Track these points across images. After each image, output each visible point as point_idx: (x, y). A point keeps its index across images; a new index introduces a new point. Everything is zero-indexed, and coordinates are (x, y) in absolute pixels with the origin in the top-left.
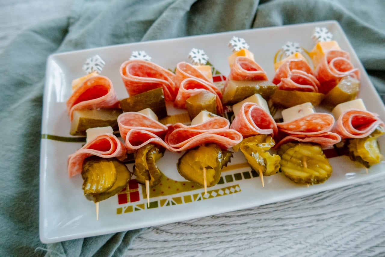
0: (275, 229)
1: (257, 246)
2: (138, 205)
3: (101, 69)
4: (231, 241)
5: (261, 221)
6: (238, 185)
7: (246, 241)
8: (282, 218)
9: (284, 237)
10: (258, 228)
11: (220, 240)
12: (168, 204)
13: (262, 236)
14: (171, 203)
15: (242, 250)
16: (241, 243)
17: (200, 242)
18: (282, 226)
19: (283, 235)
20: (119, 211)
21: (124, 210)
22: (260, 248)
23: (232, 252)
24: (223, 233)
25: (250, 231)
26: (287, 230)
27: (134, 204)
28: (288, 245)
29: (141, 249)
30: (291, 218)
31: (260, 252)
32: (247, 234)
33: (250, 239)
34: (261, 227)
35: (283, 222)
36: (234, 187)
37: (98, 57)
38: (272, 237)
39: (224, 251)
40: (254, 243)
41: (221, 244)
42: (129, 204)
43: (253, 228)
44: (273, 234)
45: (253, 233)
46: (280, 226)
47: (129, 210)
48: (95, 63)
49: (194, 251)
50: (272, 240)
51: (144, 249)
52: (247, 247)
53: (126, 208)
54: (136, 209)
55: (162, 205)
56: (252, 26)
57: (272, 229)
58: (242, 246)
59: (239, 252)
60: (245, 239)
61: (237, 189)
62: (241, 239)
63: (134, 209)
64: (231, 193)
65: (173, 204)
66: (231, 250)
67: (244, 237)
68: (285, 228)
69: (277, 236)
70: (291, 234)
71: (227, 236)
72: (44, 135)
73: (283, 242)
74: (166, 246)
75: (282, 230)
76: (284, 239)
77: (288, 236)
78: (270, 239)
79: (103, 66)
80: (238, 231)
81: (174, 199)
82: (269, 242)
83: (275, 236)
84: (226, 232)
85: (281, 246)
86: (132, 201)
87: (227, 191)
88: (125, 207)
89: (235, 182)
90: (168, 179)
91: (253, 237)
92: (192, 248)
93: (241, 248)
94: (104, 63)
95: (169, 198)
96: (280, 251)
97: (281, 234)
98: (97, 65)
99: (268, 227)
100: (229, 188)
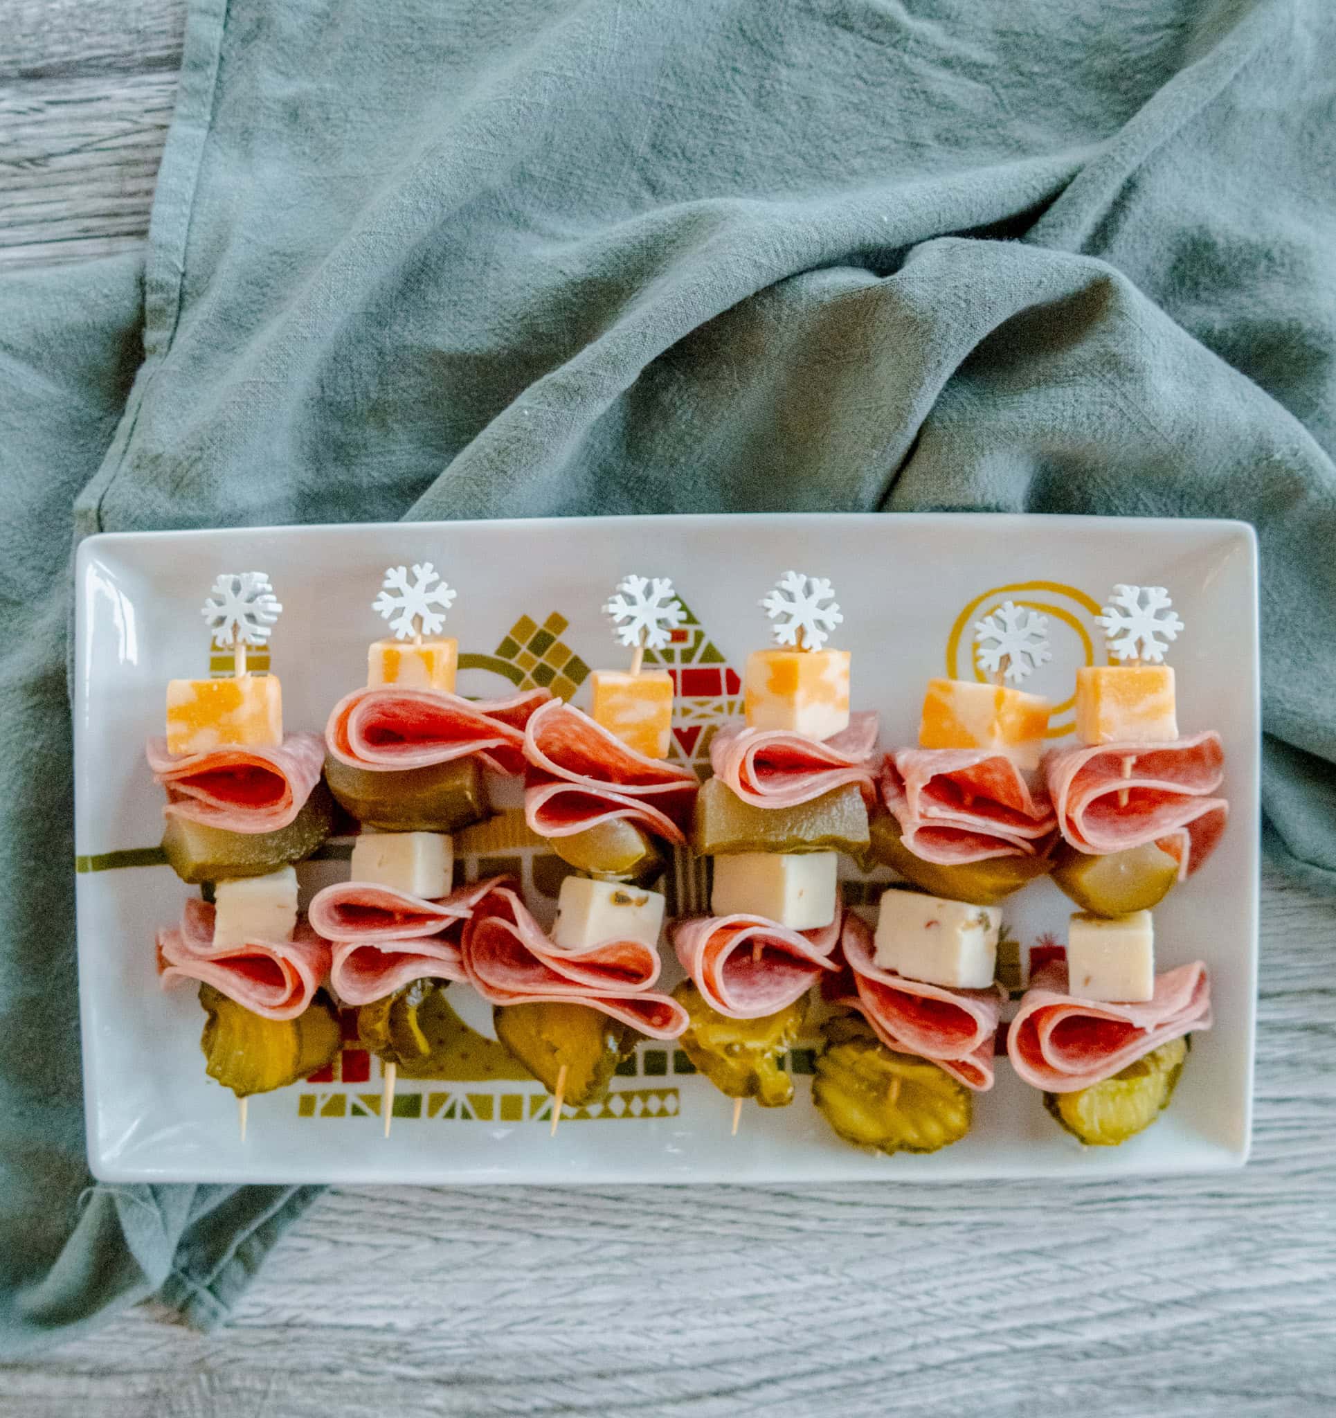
0: (766, 1220)
2: (364, 1098)
4: (624, 1227)
8: (796, 1194)
9: (784, 1248)
10: (713, 1206)
11: (592, 1218)
12: (450, 1114)
13: (719, 1230)
14: (458, 1112)
15: (650, 1255)
16: (652, 1238)
17: (534, 1210)
18: (790, 1216)
19: (780, 1241)
21: (320, 1105)
22: (704, 1262)
23: (619, 1254)
25: (688, 1211)
26: (797, 1230)
27: (353, 1092)
28: (786, 1271)
29: (364, 1197)
30: (823, 1201)
32: (676, 1217)
34: (725, 1207)
35: (793, 1207)
36: (662, 1094)
38: (749, 1239)
39: (598, 1248)
40: (691, 1245)
41: (593, 1229)
42: (336, 1087)
43: (700, 1204)
44: (754, 1232)
45: (695, 1217)
46: (783, 1215)
47: (335, 1107)
49: (512, 1230)
50: (744, 1249)
51: (373, 1200)
52: (667, 1250)
53: (328, 1099)
54: (357, 1111)
55: (432, 1112)
57: (756, 1218)
58: (652, 1245)
59: (640, 1260)
60: (666, 1230)
61: (670, 1103)
62: (653, 1228)
63: (348, 1109)
64: (646, 1113)
65: (466, 1115)
66: (618, 1250)
67: (666, 1223)
68: (796, 1223)
69: (764, 1240)
70: (807, 1244)
71: (617, 1211)
73: (777, 1260)
74: (435, 1203)
75: (781, 1227)
76: (781, 1253)
77: (795, 1247)
78: (739, 1245)
80: (650, 1203)
81: (473, 1098)
82: (736, 1252)
83: (756, 1239)
84: (617, 1199)
85: (769, 1268)
87: (637, 1105)
88: (324, 1096)
89: (671, 1079)
90: (464, 1029)
91: (692, 1228)
92: (510, 1223)
93: (648, 1249)
95: (459, 1091)
97: (778, 1236)
99: (744, 1209)
100: (645, 1095)
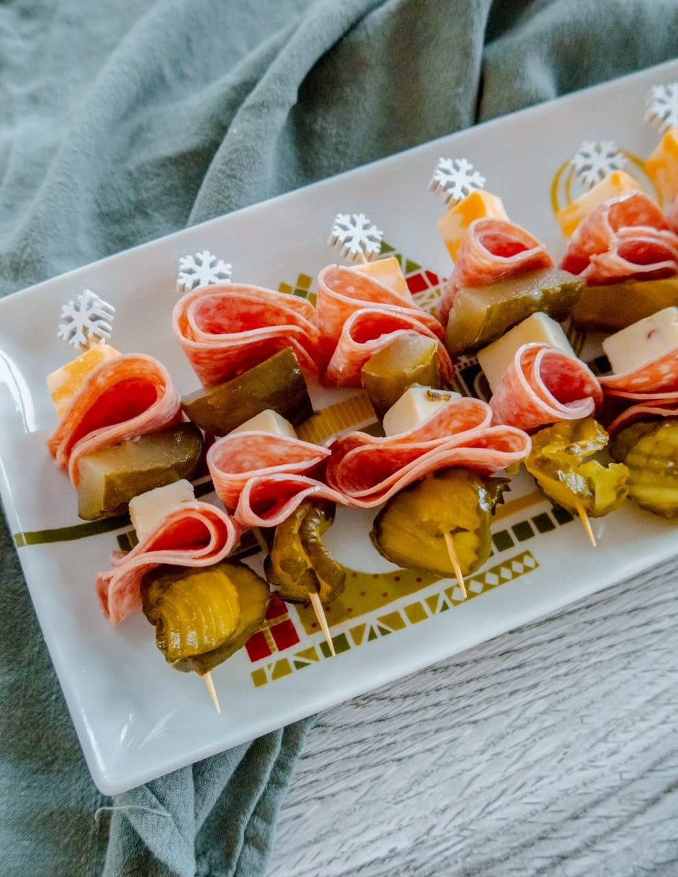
0: (632, 635)
1: (597, 683)
2: (299, 654)
3: (109, 327)
4: (535, 686)
5: (597, 623)
6: (528, 553)
7: (570, 677)
8: (643, 605)
9: (656, 650)
10: (590, 641)
11: (508, 690)
12: (372, 636)
13: (605, 657)
14: (378, 632)
15: (564, 699)
16: (559, 685)
17: (463, 703)
18: (647, 624)
19: (651, 645)
20: (259, 678)
21: (269, 673)
22: (605, 687)
23: (542, 709)
24: (512, 672)
25: (575, 652)
26: (659, 632)
27: (290, 654)
28: (668, 667)
29: (329, 750)
30: (665, 602)
31: (605, 695)
32: (568, 661)
33: (577, 671)
34: (599, 638)
35: (646, 616)
36: (520, 558)
37: (89, 294)
38: (628, 655)
39: (523, 711)
40: (589, 679)
41: (513, 697)
42: (277, 656)
43: (580, 644)
44: (629, 648)
45: (582, 655)
46: (642, 625)
47: (282, 669)
48: (89, 313)
49: (453, 727)
50: (629, 663)
51: (337, 749)
52: (574, 690)
53: (273, 667)
54: (299, 665)
55: (358, 641)
56: (477, 119)
57: (625, 636)
58: (561, 691)
59: (559, 707)
60: (566, 675)
61: (528, 561)
62: (557, 677)
63: (293, 666)
64: (515, 575)
65: (384, 632)
66: (540, 706)
67: (563, 670)
68: (656, 627)
69: (640, 650)
70: (670, 640)
71: (524, 676)
72: (19, 536)
73: (656, 661)
74: (386, 730)
75: (648, 634)
76: (657, 654)
77: (664, 646)
78: (625, 661)
79: (111, 318)
80: (545, 659)
81: (382, 619)
82: (624, 669)
83: (634, 652)
84: (519, 667)
85: (653, 670)
86: (281, 647)
87: (505, 573)
88: (269, 666)
89: (519, 547)
90: (355, 575)
91: (584, 665)
92: (448, 722)
93: (562, 695)
94: (112, 308)
95: (371, 619)
96: (651, 683)
97: (647, 643)
98: (95, 318)
99: (614, 633)
100: (508, 564)
